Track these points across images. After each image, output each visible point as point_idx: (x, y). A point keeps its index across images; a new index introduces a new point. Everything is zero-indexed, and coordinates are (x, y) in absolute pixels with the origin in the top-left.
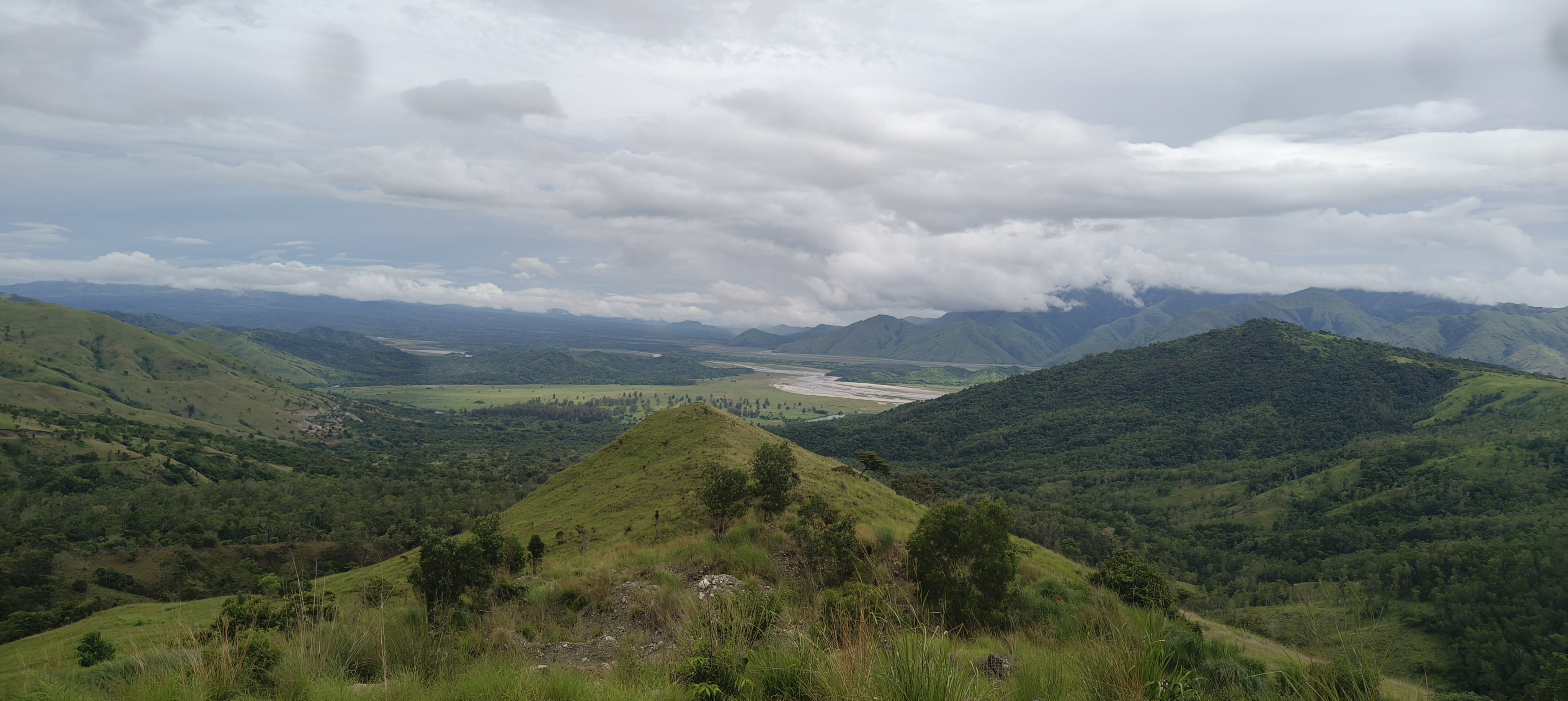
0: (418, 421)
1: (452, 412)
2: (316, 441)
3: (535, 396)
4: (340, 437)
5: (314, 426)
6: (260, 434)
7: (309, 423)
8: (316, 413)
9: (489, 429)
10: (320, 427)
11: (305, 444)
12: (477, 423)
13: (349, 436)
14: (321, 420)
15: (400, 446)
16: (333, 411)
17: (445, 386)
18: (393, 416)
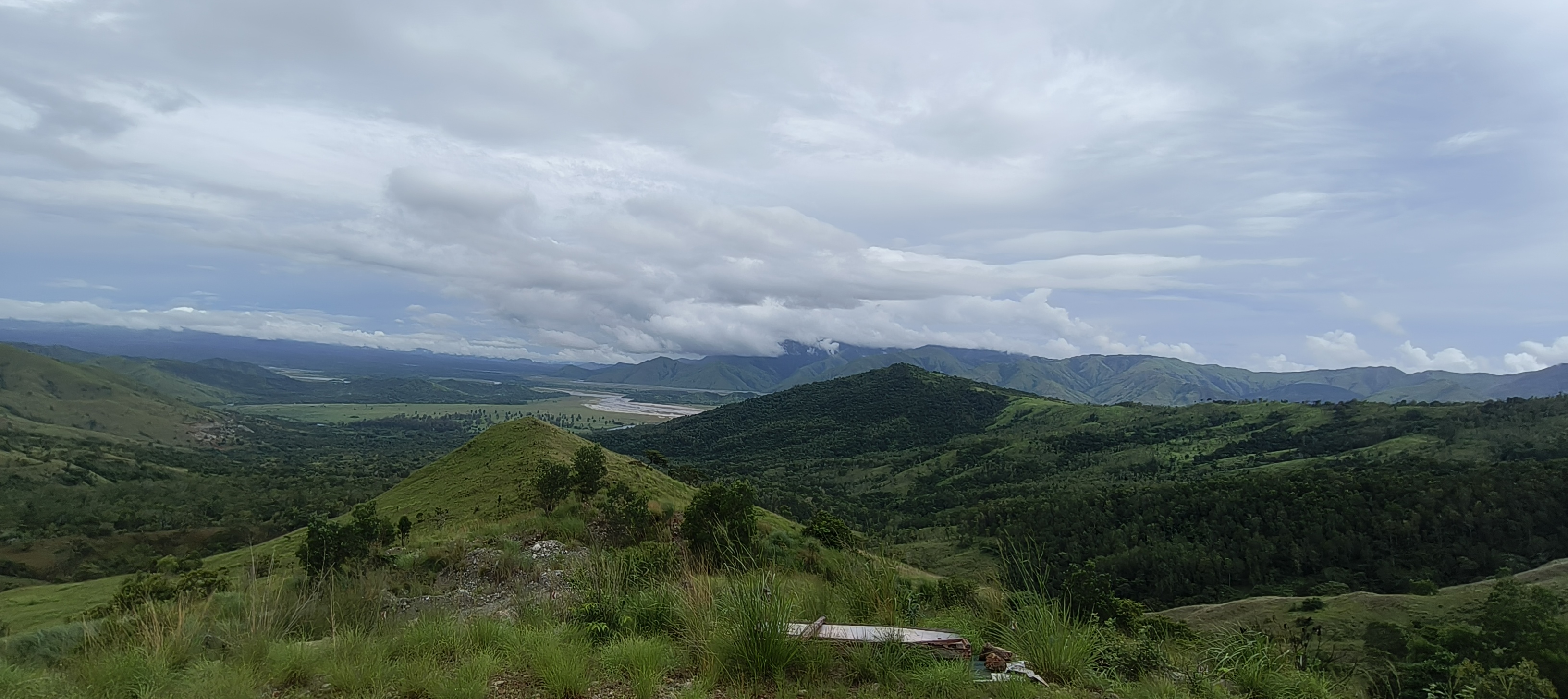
0: (301, 432)
1: (332, 424)
2: (210, 447)
3: (401, 412)
4: (232, 444)
5: (209, 436)
6: (158, 442)
7: (205, 434)
8: (211, 426)
9: (362, 437)
10: (215, 437)
11: (200, 450)
12: (353, 433)
13: (242, 444)
14: (216, 431)
15: (285, 451)
16: (227, 424)
17: (326, 405)
18: (281, 428)
